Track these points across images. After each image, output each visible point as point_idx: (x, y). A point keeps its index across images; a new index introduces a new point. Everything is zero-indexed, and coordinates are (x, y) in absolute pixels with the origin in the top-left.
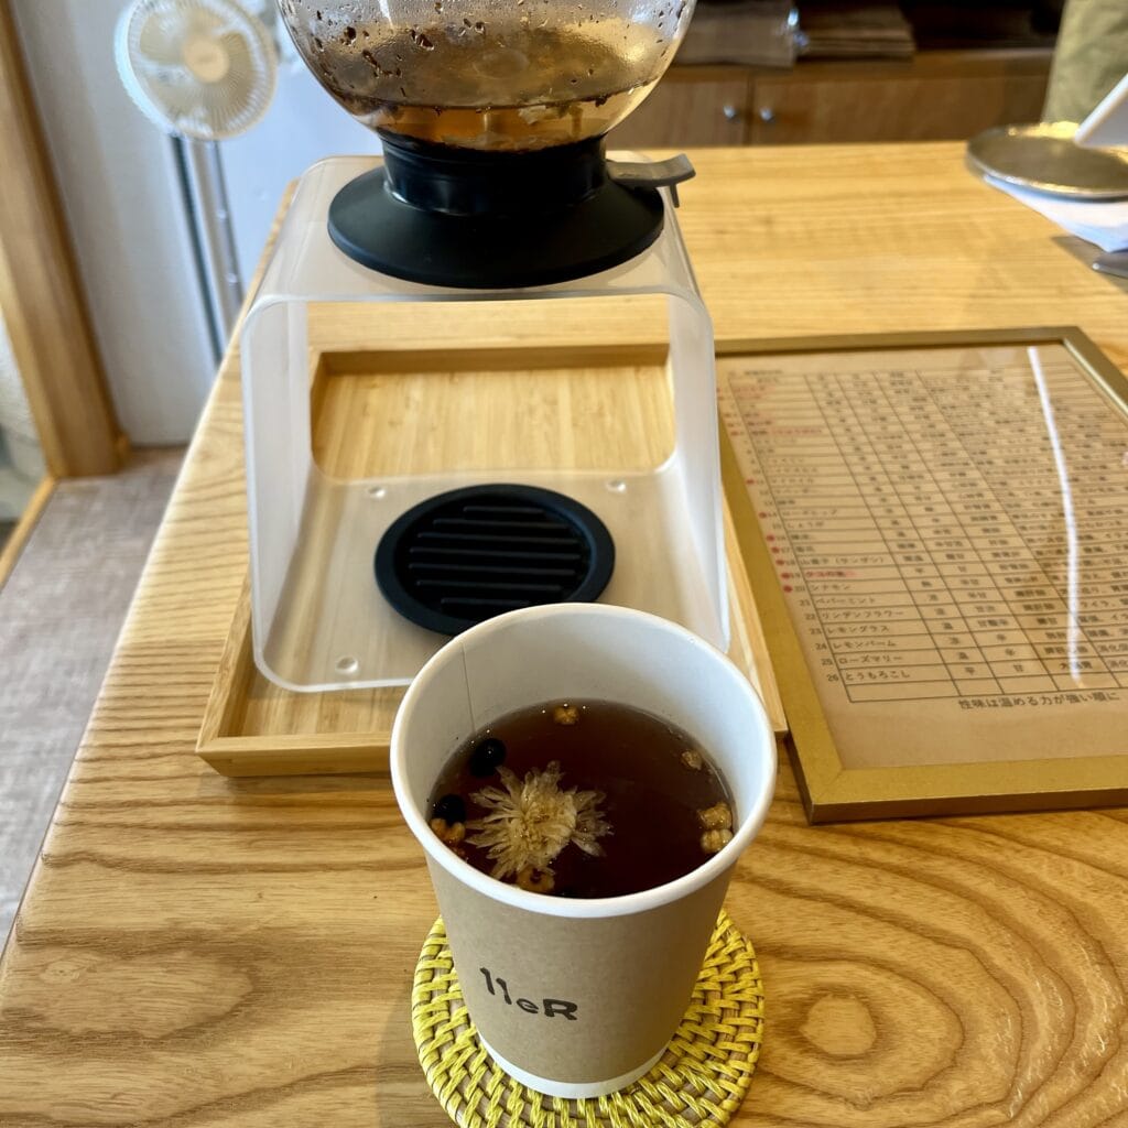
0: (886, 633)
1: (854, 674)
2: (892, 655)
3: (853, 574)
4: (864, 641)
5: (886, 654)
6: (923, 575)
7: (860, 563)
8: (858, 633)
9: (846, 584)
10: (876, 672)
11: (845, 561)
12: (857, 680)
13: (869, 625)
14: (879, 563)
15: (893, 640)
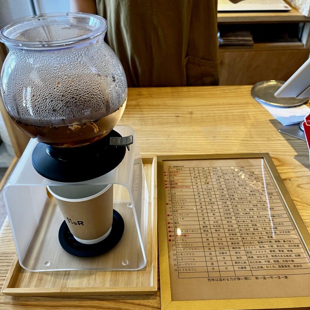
0: (193, 256)
1: (182, 269)
2: (193, 263)
3: (189, 236)
4: (187, 258)
5: (191, 263)
6: (208, 236)
7: (191, 232)
8: (186, 256)
9: (186, 239)
10: (188, 269)
11: (187, 231)
12: (182, 271)
13: (189, 253)
14: (196, 232)
15: (195, 258)
